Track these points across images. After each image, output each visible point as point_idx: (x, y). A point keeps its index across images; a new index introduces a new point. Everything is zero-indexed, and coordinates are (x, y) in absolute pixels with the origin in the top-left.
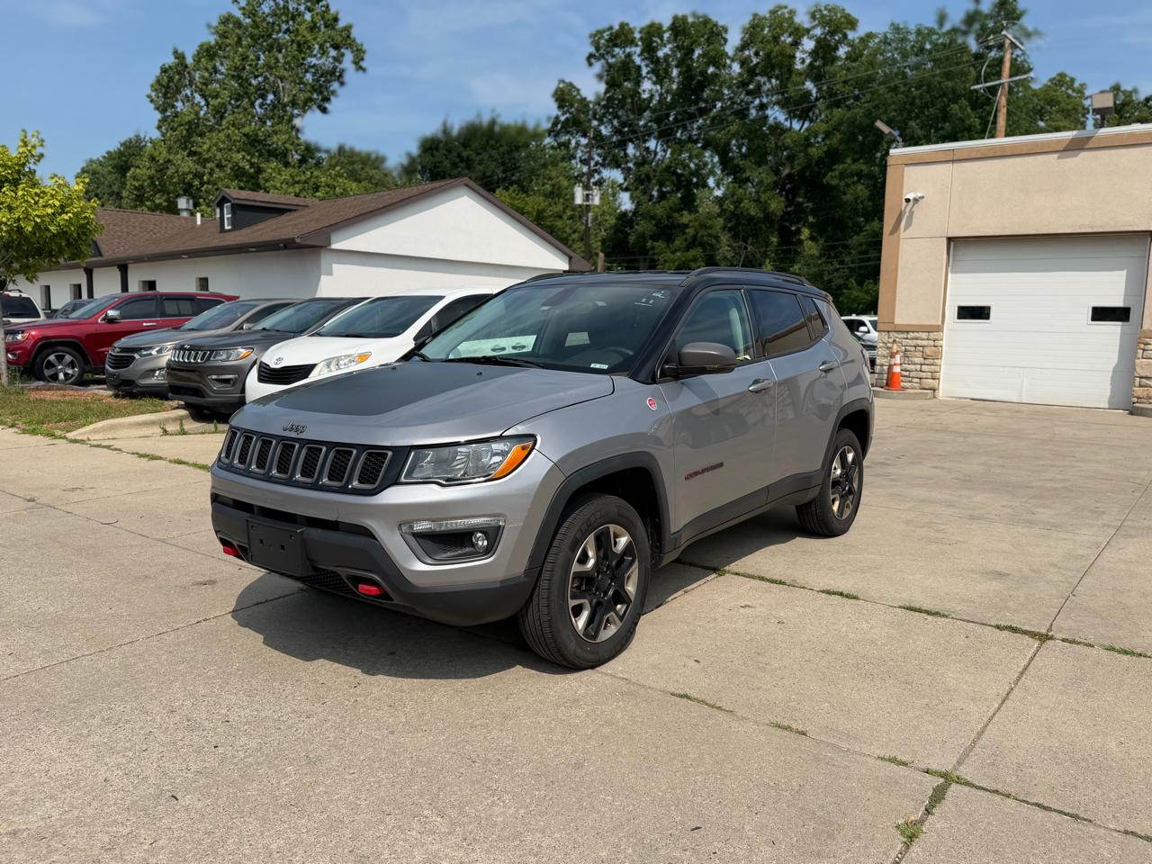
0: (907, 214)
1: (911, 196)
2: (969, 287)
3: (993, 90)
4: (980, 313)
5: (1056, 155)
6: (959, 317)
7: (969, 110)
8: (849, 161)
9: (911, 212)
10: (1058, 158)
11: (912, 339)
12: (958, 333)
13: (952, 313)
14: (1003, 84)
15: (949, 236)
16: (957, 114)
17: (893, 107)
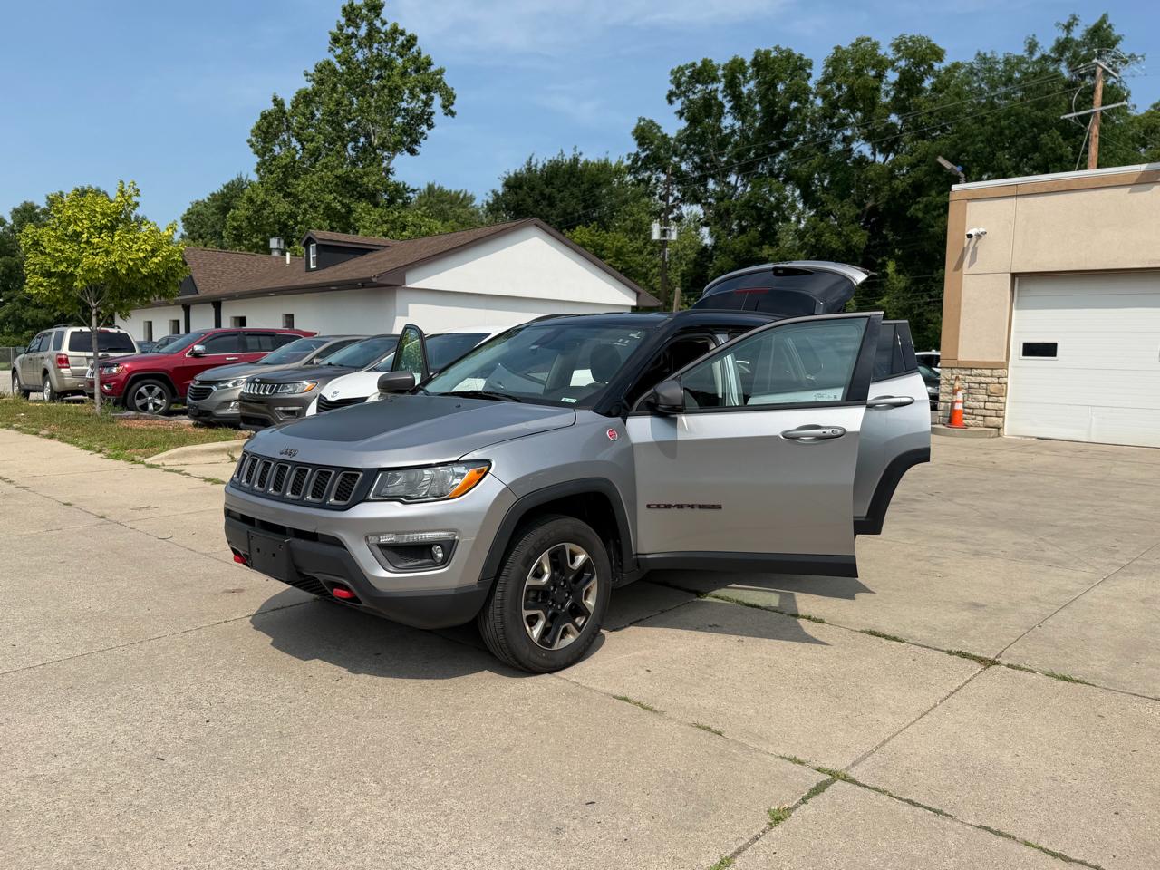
0: (971, 250)
1: (972, 232)
2: (1035, 323)
3: (1085, 120)
4: (1048, 350)
5: (1129, 189)
6: (1024, 354)
7: (1060, 139)
8: (934, 193)
9: (975, 248)
10: (1130, 192)
11: (975, 376)
12: (1023, 371)
13: (1016, 349)
14: (1095, 112)
15: (1014, 271)
16: (1047, 144)
17: (980, 138)
